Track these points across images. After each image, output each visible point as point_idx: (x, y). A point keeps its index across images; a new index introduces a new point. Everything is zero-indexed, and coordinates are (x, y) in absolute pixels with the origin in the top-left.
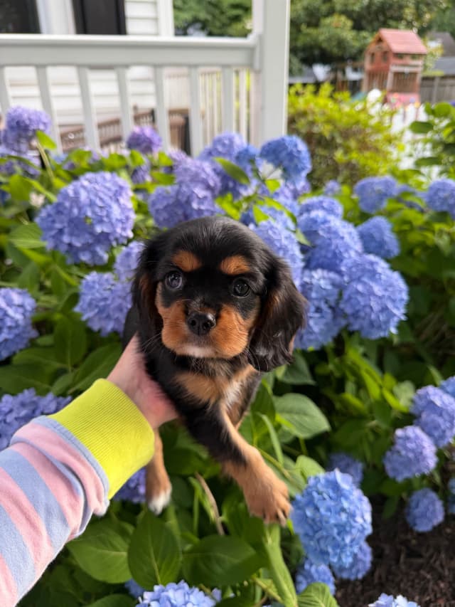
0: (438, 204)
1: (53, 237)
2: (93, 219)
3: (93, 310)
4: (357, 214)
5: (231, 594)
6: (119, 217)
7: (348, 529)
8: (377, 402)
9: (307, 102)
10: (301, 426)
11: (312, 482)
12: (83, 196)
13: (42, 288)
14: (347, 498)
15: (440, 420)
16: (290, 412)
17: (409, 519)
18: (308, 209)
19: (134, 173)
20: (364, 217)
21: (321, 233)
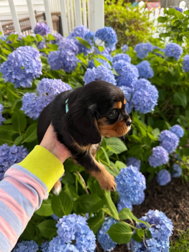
0: (170, 53)
1: (8, 76)
2: (25, 67)
3: (29, 109)
4: (136, 59)
5: (93, 215)
6: (36, 66)
7: (136, 187)
8: (145, 137)
9: (112, 8)
10: (116, 149)
11: (122, 171)
12: (19, 57)
13: (4, 99)
14: (136, 176)
15: (170, 143)
16: (112, 144)
17: (158, 181)
18: (116, 59)
19: (38, 44)
20: (139, 60)
21: (123, 70)
